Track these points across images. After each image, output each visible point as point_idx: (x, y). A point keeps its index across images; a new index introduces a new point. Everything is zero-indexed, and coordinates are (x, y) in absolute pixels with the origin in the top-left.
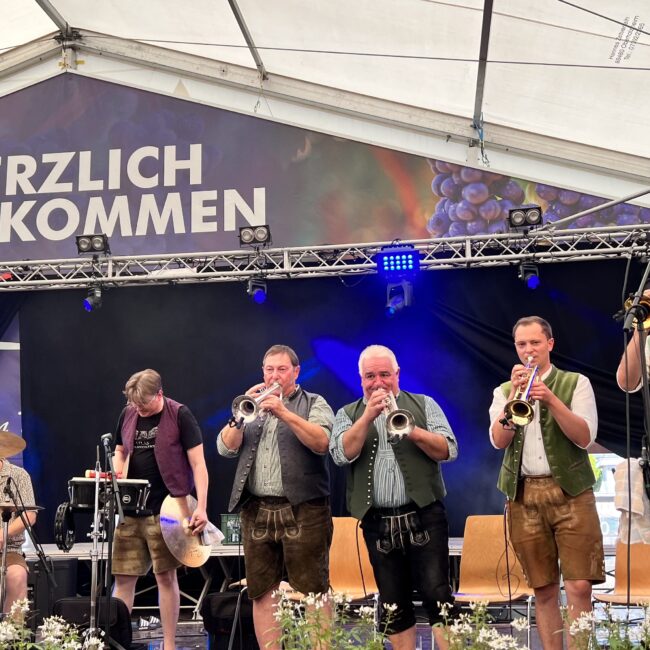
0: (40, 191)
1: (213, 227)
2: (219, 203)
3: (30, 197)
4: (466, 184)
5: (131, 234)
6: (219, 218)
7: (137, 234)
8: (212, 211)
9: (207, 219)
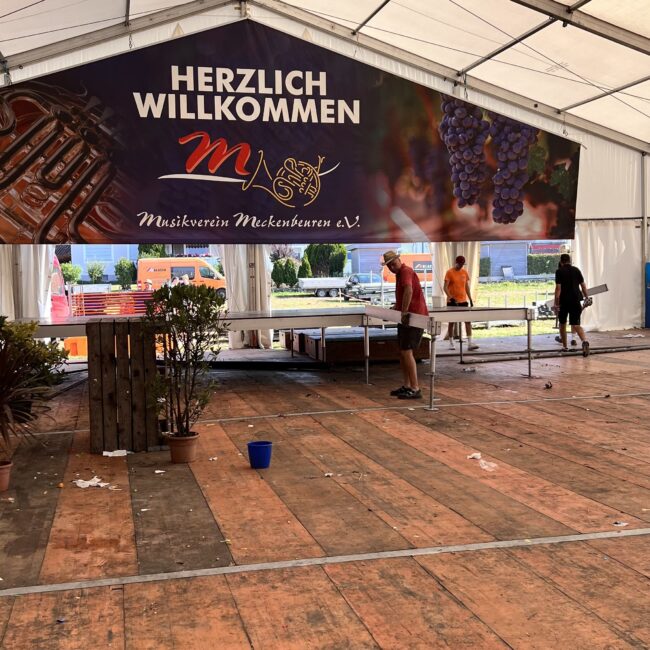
0: (237, 91)
1: (332, 120)
2: (335, 107)
3: (231, 94)
4: (456, 108)
5: (288, 121)
6: (335, 116)
7: (292, 121)
8: (332, 111)
9: (329, 116)
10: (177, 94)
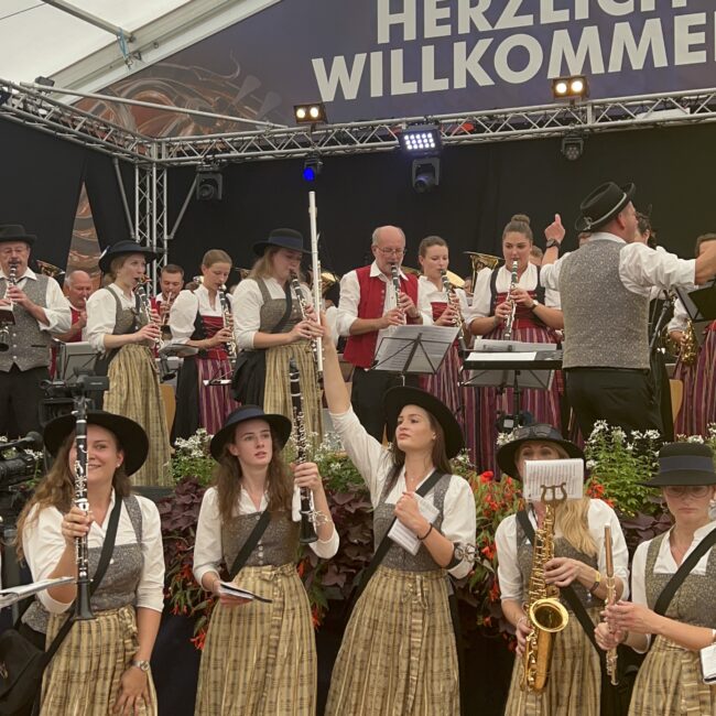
1: (701, 57)
2: (708, 28)
3: (485, 35)
5: (602, 71)
6: (709, 46)
7: (610, 70)
8: (700, 38)
9: (693, 48)
10: (386, 50)
